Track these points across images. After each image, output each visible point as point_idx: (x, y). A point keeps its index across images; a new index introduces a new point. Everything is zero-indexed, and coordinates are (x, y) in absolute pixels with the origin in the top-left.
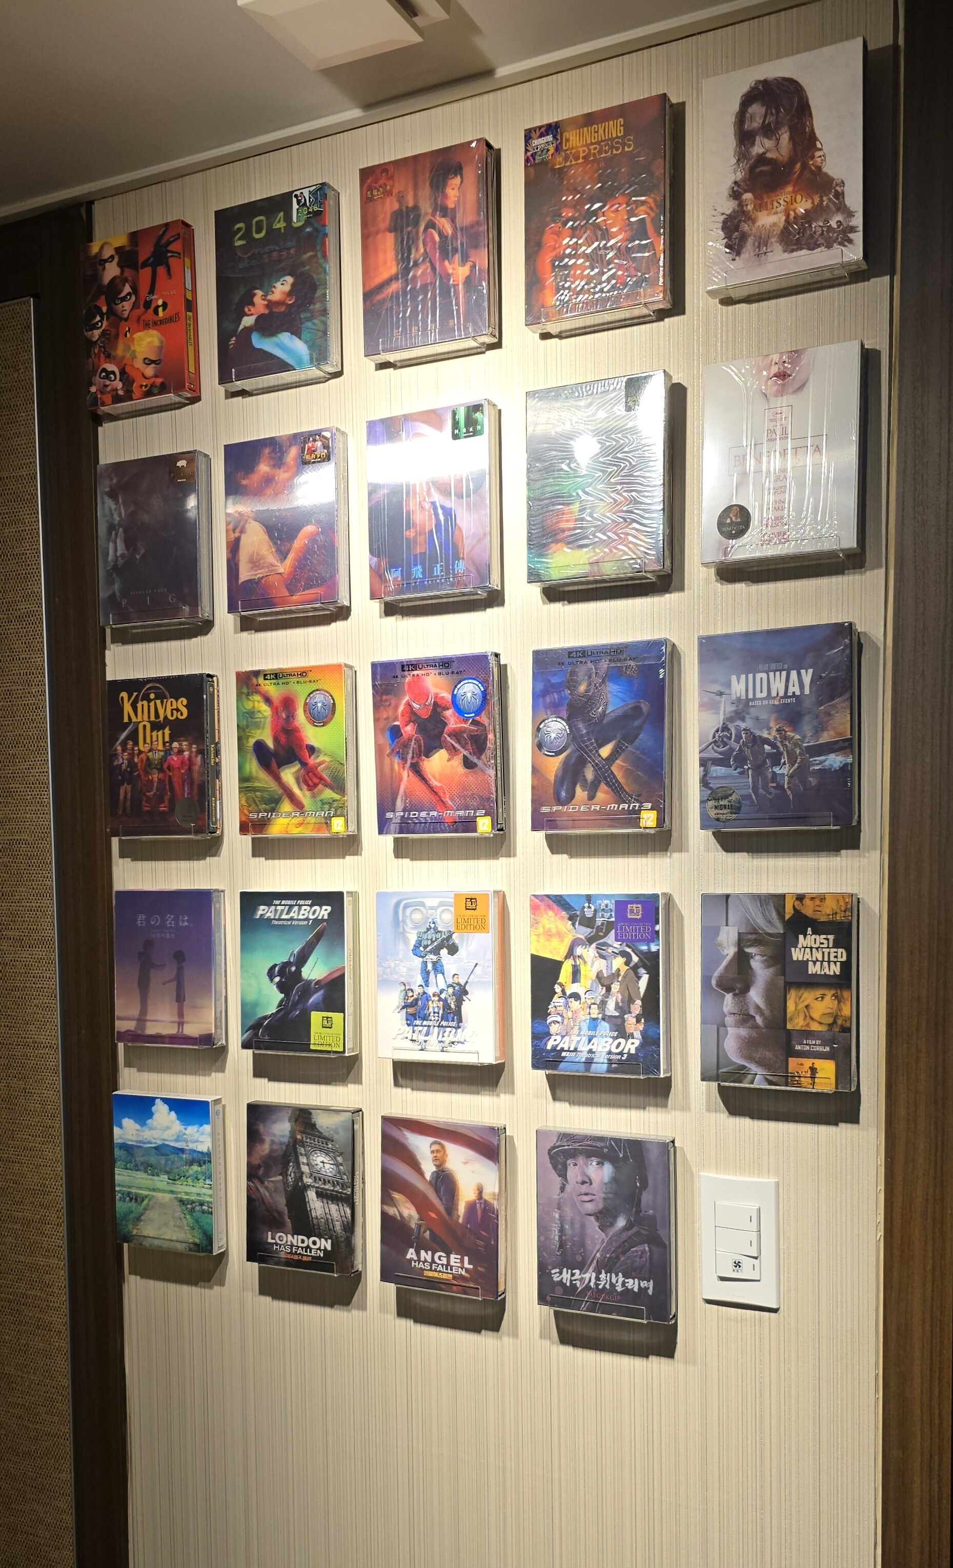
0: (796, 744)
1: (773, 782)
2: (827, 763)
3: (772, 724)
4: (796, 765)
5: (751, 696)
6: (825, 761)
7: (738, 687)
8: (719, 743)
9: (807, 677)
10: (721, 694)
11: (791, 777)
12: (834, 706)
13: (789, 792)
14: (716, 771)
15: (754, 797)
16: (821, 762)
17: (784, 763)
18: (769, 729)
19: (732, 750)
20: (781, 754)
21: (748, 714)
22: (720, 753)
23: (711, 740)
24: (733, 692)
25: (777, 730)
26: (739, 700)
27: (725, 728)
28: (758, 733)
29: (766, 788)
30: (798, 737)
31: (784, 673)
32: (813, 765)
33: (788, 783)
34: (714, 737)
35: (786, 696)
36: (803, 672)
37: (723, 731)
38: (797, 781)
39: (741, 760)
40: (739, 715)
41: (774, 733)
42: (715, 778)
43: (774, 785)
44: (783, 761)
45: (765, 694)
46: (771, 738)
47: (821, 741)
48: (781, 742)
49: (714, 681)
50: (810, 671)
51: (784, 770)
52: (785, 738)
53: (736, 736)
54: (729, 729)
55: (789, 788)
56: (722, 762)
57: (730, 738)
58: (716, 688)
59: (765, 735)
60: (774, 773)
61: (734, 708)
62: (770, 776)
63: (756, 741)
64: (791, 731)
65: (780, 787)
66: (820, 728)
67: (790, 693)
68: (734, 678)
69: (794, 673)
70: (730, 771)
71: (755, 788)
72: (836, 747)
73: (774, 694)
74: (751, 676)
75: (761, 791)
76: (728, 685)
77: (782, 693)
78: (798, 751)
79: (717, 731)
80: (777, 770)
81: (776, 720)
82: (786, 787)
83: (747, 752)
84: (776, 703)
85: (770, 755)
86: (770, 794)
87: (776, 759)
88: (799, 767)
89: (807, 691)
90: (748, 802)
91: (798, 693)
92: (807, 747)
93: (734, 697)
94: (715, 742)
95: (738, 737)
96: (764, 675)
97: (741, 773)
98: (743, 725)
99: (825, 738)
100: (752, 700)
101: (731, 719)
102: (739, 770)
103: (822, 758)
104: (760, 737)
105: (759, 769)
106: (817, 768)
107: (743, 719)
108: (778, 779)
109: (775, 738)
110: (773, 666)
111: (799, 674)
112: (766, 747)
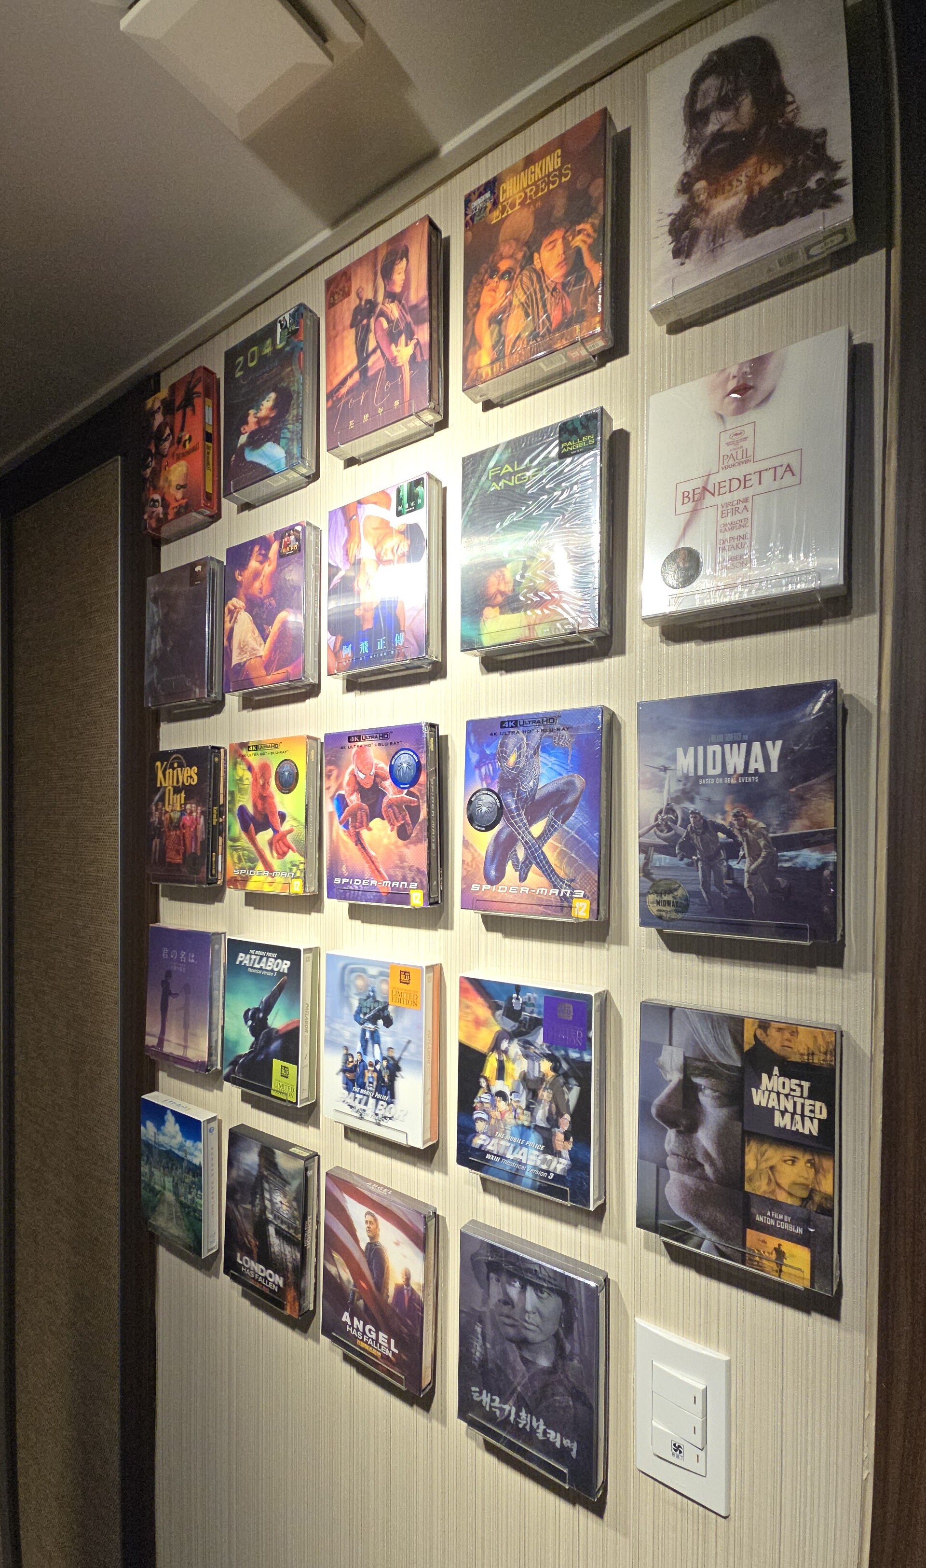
0: (759, 834)
1: (729, 879)
2: (799, 860)
3: (727, 808)
4: (760, 860)
5: (700, 772)
6: (796, 857)
7: (685, 762)
8: (663, 827)
9: (775, 750)
10: (665, 769)
11: (752, 874)
12: (810, 788)
13: (749, 893)
14: (660, 859)
15: (704, 895)
16: (791, 859)
17: (744, 857)
18: (724, 813)
19: (677, 836)
20: (740, 845)
21: (698, 793)
22: (665, 839)
23: (653, 823)
24: (679, 768)
25: (735, 816)
26: (687, 777)
27: (670, 810)
28: (709, 817)
29: (719, 884)
30: (761, 825)
31: (744, 746)
32: (782, 861)
33: (749, 882)
34: (656, 819)
35: (746, 773)
36: (769, 744)
37: (667, 813)
38: (760, 880)
39: (688, 849)
40: (687, 795)
41: (730, 818)
42: (659, 868)
43: (730, 882)
44: (741, 853)
45: (718, 771)
46: (726, 824)
47: (791, 832)
48: (740, 830)
49: (659, 754)
50: (779, 743)
51: (743, 865)
52: (744, 825)
53: (683, 820)
54: (673, 812)
55: (749, 887)
56: (666, 850)
57: (675, 822)
58: (660, 762)
59: (719, 820)
60: (730, 867)
61: (681, 787)
62: (724, 870)
63: (707, 827)
64: (753, 818)
65: (738, 885)
66: (789, 816)
67: (751, 770)
68: (680, 751)
69: (756, 747)
70: (676, 861)
71: (706, 884)
72: (812, 840)
73: (730, 770)
74: (701, 749)
75: (713, 888)
76: (674, 759)
77: (740, 770)
78: (762, 843)
79: (660, 812)
80: (734, 864)
81: (733, 802)
82: (746, 885)
83: (696, 840)
84: (733, 781)
85: (725, 846)
86: (725, 893)
87: (733, 851)
88: (763, 863)
89: (774, 768)
90: (697, 900)
91: (762, 770)
92: (773, 838)
93: (679, 773)
94: (658, 826)
95: (685, 822)
96: (718, 748)
97: (688, 865)
98: (691, 807)
99: (797, 827)
100: (702, 777)
101: (677, 800)
102: (686, 860)
103: (793, 853)
104: (713, 823)
105: (710, 861)
106: (786, 865)
107: (692, 800)
108: (736, 874)
109: (731, 825)
110: (729, 737)
111: (763, 747)
112: (720, 834)
